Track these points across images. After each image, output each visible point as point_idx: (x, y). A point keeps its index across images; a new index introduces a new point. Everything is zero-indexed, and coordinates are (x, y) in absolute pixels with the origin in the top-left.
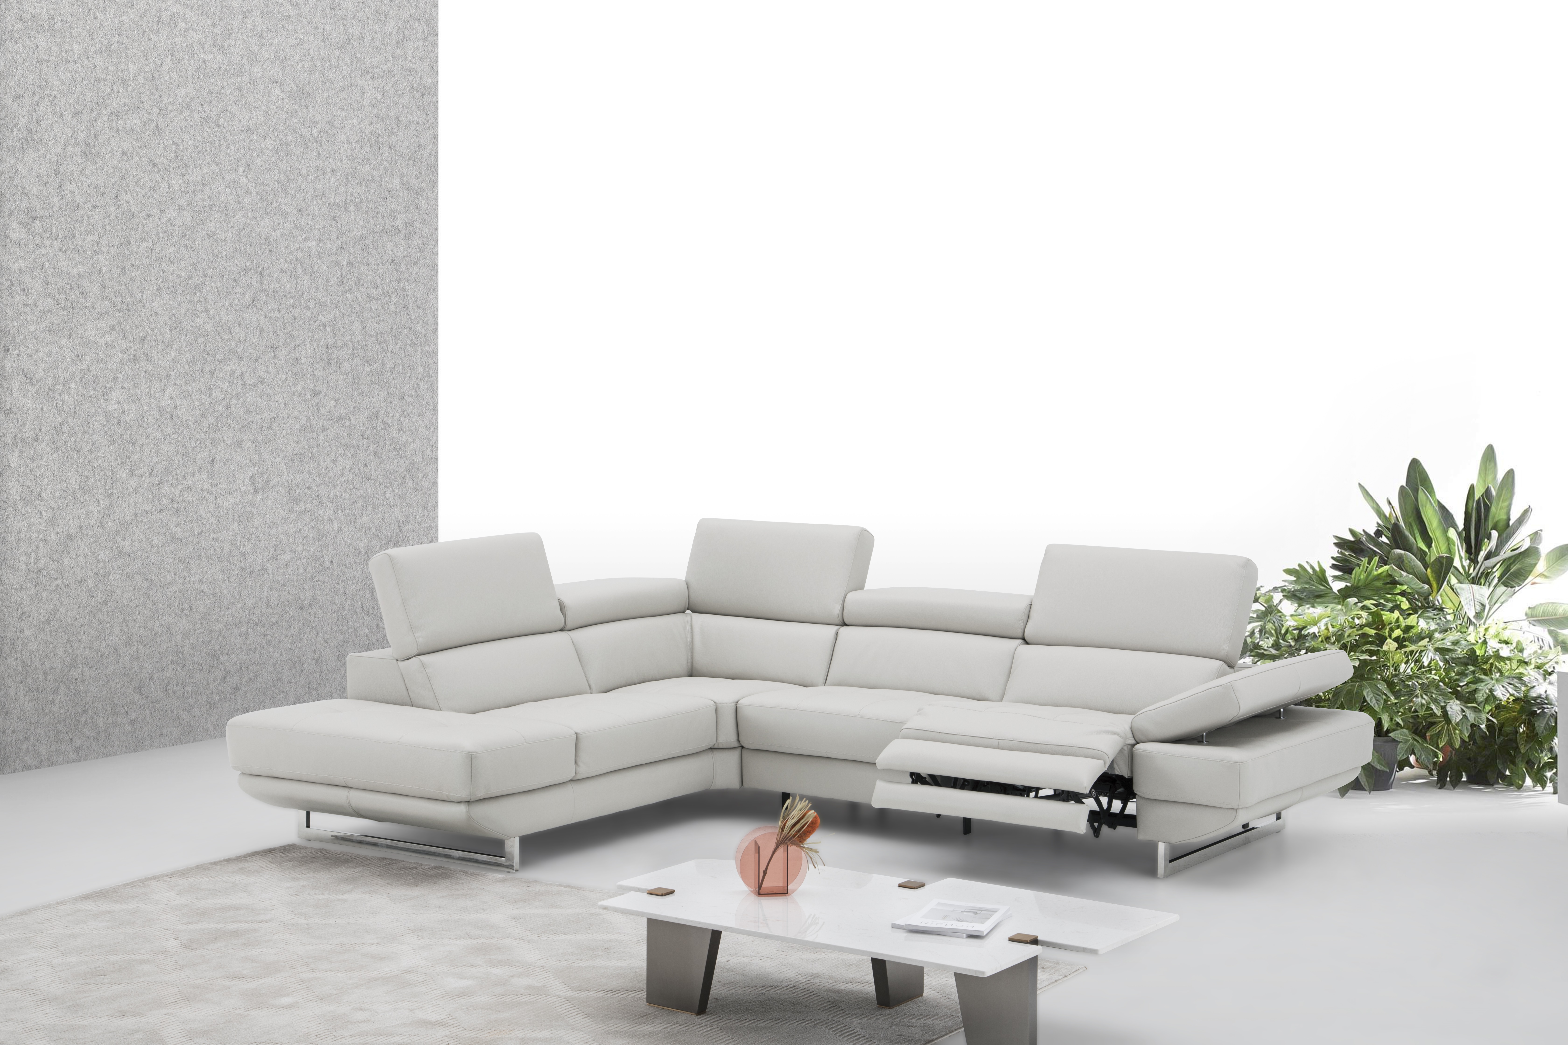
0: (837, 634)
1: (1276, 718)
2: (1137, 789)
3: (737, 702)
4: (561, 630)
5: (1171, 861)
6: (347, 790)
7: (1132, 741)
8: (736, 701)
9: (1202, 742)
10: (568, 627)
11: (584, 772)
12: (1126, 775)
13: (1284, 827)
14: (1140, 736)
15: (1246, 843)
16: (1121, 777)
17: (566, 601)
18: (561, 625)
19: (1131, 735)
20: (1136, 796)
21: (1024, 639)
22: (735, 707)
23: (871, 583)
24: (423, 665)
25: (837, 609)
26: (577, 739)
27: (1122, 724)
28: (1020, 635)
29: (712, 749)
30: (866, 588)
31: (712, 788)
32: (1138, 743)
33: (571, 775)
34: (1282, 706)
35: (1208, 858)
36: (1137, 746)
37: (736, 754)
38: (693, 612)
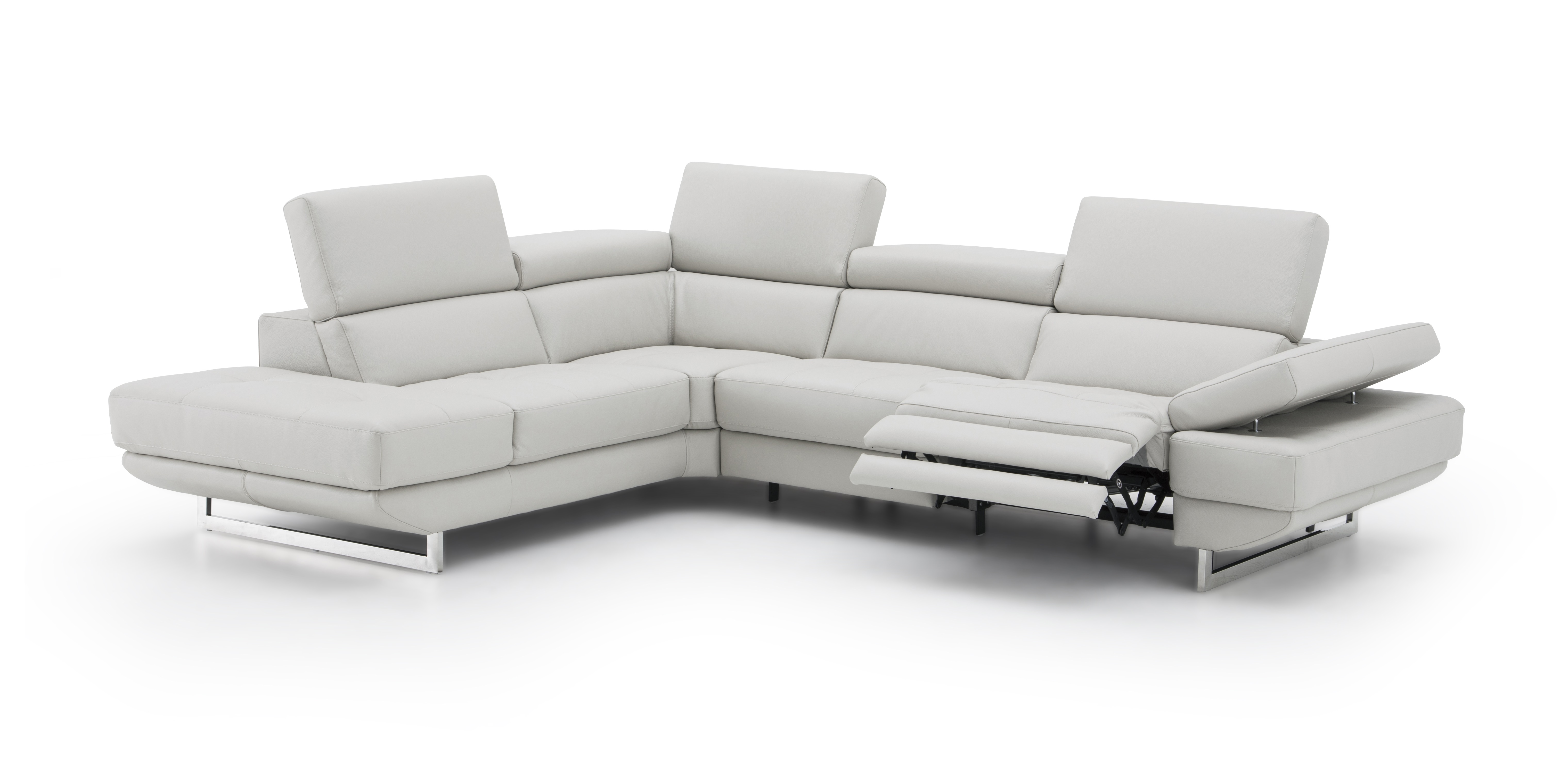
0: (839, 298)
1: (1347, 403)
2: (1173, 485)
3: (715, 376)
4: (516, 289)
5: (1214, 572)
6: (242, 474)
7: (1170, 429)
8: (713, 373)
9: (1254, 431)
10: (524, 286)
11: (523, 456)
12: (1162, 468)
13: (1355, 530)
14: (1178, 424)
15: (1309, 550)
16: (1156, 471)
17: (523, 255)
18: (516, 285)
19: (1167, 421)
20: (1174, 494)
21: (1053, 306)
22: (712, 382)
23: (881, 239)
24: (343, 329)
25: (839, 269)
26: (515, 418)
27: (1158, 407)
28: (1049, 302)
29: (685, 430)
30: (875, 244)
31: (684, 476)
32: (1176, 431)
33: (508, 460)
34: (1354, 389)
35: (1261, 568)
36: (1175, 435)
37: (713, 437)
38: (679, 270)
